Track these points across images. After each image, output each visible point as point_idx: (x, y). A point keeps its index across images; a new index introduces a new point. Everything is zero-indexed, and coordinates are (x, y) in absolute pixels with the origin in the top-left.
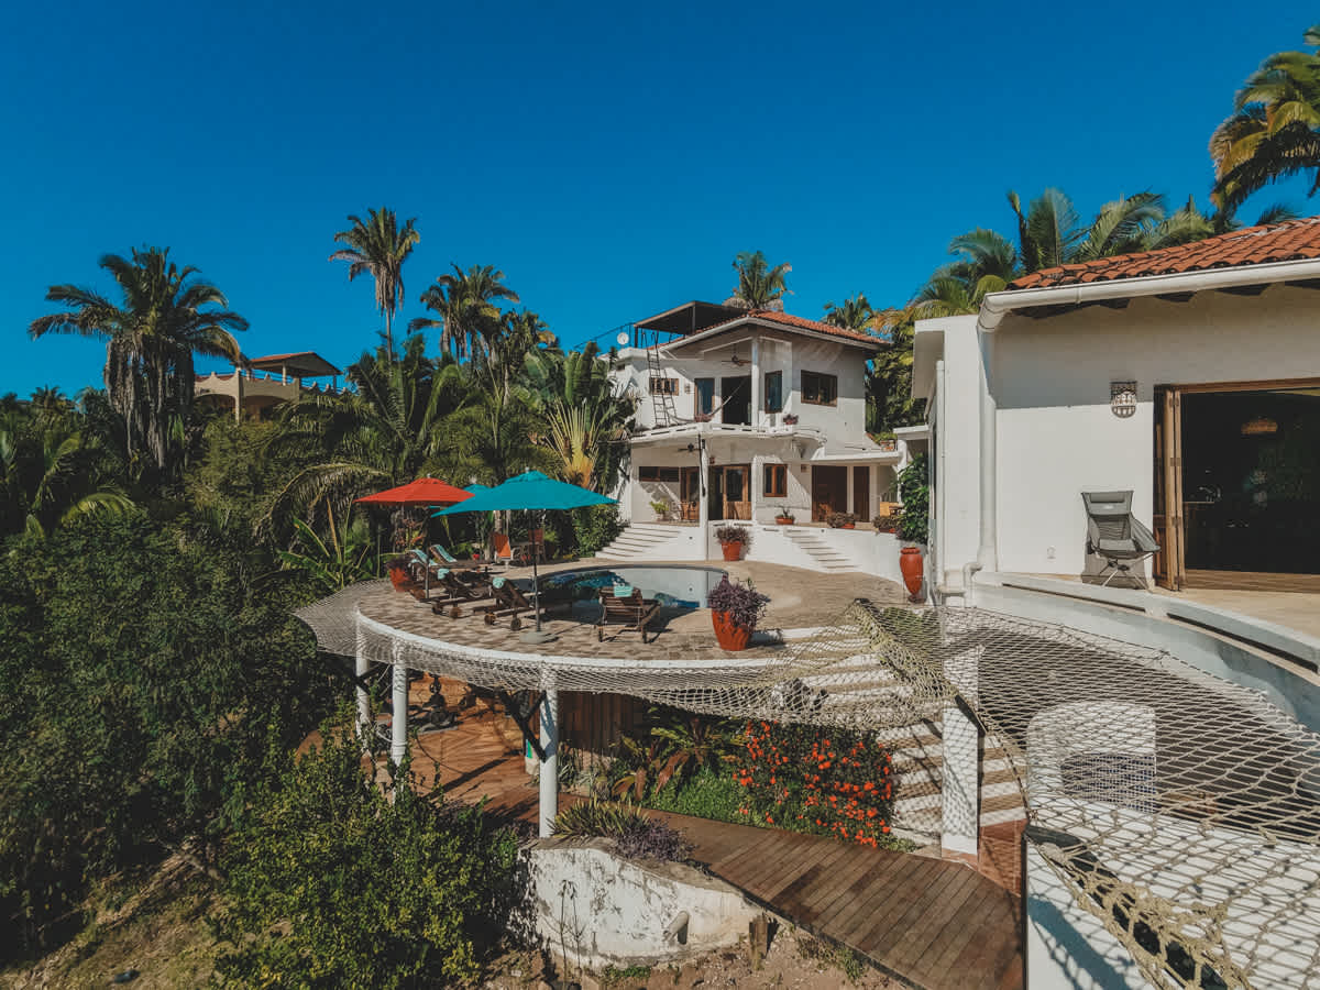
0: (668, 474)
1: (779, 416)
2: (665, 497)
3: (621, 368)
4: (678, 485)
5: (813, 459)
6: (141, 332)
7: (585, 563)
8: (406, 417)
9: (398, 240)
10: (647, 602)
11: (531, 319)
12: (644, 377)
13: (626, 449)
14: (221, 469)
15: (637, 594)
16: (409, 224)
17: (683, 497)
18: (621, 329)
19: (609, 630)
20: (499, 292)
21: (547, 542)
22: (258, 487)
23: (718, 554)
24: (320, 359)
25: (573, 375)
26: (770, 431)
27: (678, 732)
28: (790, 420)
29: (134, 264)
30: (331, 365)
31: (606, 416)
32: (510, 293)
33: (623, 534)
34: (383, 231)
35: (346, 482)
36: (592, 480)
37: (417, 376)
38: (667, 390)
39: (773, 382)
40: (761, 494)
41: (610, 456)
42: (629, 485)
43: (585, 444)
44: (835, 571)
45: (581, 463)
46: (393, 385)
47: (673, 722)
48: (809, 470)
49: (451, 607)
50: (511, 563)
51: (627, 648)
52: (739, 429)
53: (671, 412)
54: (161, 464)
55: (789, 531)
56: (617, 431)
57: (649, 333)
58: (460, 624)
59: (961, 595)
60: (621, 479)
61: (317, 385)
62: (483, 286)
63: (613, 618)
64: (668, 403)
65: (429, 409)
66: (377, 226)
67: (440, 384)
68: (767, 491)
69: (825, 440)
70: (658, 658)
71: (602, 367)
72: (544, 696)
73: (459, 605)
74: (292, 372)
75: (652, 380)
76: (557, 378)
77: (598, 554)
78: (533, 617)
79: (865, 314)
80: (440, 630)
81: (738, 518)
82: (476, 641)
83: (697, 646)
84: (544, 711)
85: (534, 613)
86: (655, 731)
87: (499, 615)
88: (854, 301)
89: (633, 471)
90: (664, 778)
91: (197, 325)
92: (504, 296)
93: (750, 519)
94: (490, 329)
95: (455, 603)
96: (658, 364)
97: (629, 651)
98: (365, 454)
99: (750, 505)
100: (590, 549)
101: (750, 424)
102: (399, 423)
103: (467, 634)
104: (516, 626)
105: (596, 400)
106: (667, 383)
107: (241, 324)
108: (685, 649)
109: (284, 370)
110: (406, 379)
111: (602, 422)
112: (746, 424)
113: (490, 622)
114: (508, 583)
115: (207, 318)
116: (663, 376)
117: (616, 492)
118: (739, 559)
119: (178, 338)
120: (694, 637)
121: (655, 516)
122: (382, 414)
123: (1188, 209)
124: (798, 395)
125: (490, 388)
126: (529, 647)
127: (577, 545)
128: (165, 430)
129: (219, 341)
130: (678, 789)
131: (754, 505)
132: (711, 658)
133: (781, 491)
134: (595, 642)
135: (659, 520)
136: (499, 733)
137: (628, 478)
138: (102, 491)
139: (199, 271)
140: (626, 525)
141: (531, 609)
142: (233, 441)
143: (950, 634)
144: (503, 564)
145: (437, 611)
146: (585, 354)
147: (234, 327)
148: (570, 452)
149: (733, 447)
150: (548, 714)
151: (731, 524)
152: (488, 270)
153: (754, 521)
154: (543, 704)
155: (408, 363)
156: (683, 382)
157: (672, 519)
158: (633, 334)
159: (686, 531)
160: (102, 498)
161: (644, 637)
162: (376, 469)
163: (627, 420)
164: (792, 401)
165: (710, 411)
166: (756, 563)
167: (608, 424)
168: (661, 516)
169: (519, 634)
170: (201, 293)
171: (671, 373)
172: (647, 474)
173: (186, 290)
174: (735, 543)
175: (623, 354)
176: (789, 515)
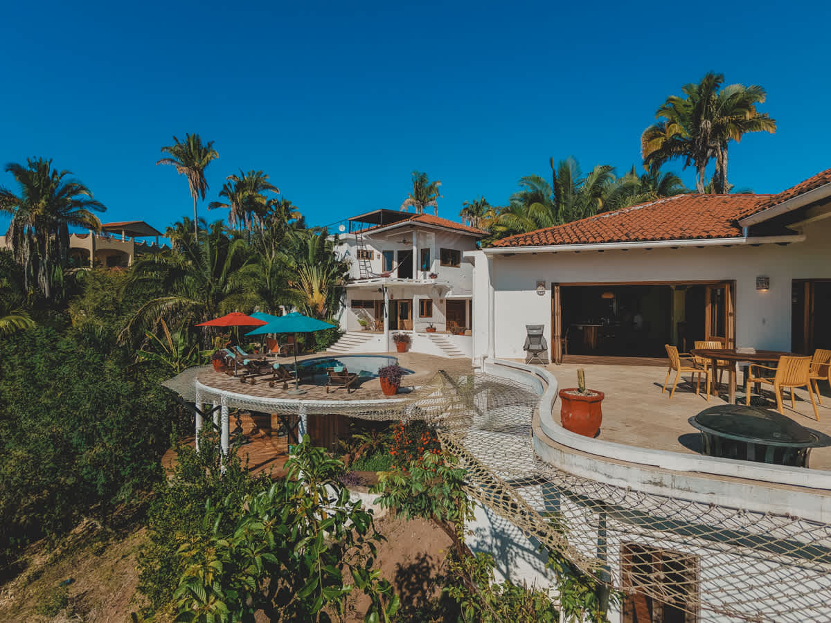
0: (367, 304)
1: (428, 273)
2: (366, 317)
3: (341, 244)
4: (373, 310)
5: (446, 297)
6: (34, 213)
7: (320, 355)
8: (212, 269)
9: (202, 154)
10: (350, 374)
11: (286, 204)
12: (354, 250)
13: (344, 290)
14: (95, 300)
15: (345, 371)
16: (210, 145)
17: (376, 317)
18: (341, 223)
19: (332, 388)
20: (266, 187)
21: (299, 344)
22: (119, 311)
23: (394, 348)
24: (147, 225)
25: (313, 248)
26: (423, 282)
27: (366, 436)
28: (433, 276)
29: (29, 169)
30: (155, 230)
31: (332, 272)
32: (273, 188)
33: (342, 338)
34: (192, 149)
35: (176, 309)
36: (324, 307)
37: (219, 244)
38: (367, 257)
39: (425, 254)
40: (418, 316)
41: (335, 294)
42: (345, 311)
43: (320, 287)
44: (452, 357)
45: (318, 298)
46: (204, 250)
47: (363, 431)
48: (445, 303)
49: (250, 379)
50: (278, 355)
51: (340, 396)
52: (406, 281)
53: (369, 270)
54: (47, 295)
55: (432, 336)
56: (339, 281)
57: (357, 224)
58: (256, 387)
59: (479, 368)
60: (341, 307)
61: (145, 242)
62: (256, 184)
63: (334, 382)
64: (368, 264)
65: (226, 265)
66: (189, 144)
67: (233, 250)
68: (422, 314)
69: (452, 287)
70: (355, 399)
71: (330, 245)
72: (300, 419)
73: (255, 378)
74: (128, 234)
75: (358, 251)
76: (304, 250)
77: (328, 350)
78: (294, 383)
79: (485, 208)
80: (246, 390)
81: (405, 329)
82: (266, 395)
83: (373, 394)
84: (300, 426)
85: (295, 381)
86: (354, 436)
87: (277, 382)
88: (479, 201)
89: (348, 302)
90: (358, 456)
91: (70, 208)
92: (269, 190)
93: (412, 329)
94: (261, 211)
95: (252, 377)
96: (362, 242)
97: (341, 397)
98: (187, 291)
99: (412, 322)
100: (324, 347)
101: (412, 278)
102: (208, 273)
103: (261, 392)
104: (285, 387)
105: (327, 262)
106: (367, 253)
107: (103, 209)
108: (368, 396)
109: (123, 233)
110: (211, 246)
111: (330, 275)
112: (410, 278)
113: (272, 386)
114: (281, 366)
115: (77, 203)
116: (365, 249)
117: (338, 314)
118: (405, 352)
119: (59, 216)
120: (373, 390)
121: (360, 328)
122: (197, 268)
123: (632, 173)
124: (439, 261)
125: (263, 252)
126: (292, 397)
127: (316, 344)
128: (49, 274)
129: (87, 219)
130: (365, 461)
131: (414, 322)
132: (379, 399)
133: (429, 314)
134: (325, 394)
135: (363, 330)
136: (274, 445)
137: (345, 306)
138: (14, 314)
139: (71, 173)
140: (344, 333)
141: (293, 379)
142: (101, 283)
143: (477, 385)
144: (273, 356)
145: (243, 381)
146: (321, 237)
147: (96, 209)
148: (312, 291)
149: (403, 290)
150: (303, 428)
151: (401, 332)
152: (259, 174)
153: (414, 331)
154: (300, 423)
155: (213, 237)
156: (376, 252)
157: (370, 329)
158: (348, 226)
159: (377, 336)
160: (13, 318)
161: (349, 390)
162: (194, 300)
163: (345, 274)
164: (435, 265)
165: (391, 269)
166: (415, 354)
167: (333, 277)
168: (364, 328)
169: (287, 391)
170: (74, 188)
171: (369, 248)
172: (356, 304)
173: (64, 185)
174: (403, 343)
175: (341, 237)
176: (433, 327)
